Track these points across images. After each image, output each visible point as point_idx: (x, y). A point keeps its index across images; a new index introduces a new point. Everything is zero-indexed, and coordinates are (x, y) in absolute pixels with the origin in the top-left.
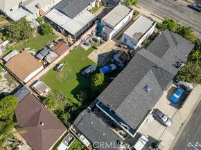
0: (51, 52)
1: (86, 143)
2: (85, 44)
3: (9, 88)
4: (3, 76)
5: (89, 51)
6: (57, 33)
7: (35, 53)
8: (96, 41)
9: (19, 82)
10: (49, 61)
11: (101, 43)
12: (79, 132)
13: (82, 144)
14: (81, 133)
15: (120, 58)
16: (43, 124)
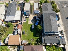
0: (18, 30)
1: (49, 44)
2: (24, 21)
3: (15, 50)
4: (9, 48)
5: (28, 22)
6: (13, 23)
7: (12, 34)
8: (27, 18)
9: (17, 46)
10: (20, 33)
11: (28, 17)
12: (45, 44)
13: (49, 45)
14: (46, 43)
15: (38, 18)
16: (37, 50)
